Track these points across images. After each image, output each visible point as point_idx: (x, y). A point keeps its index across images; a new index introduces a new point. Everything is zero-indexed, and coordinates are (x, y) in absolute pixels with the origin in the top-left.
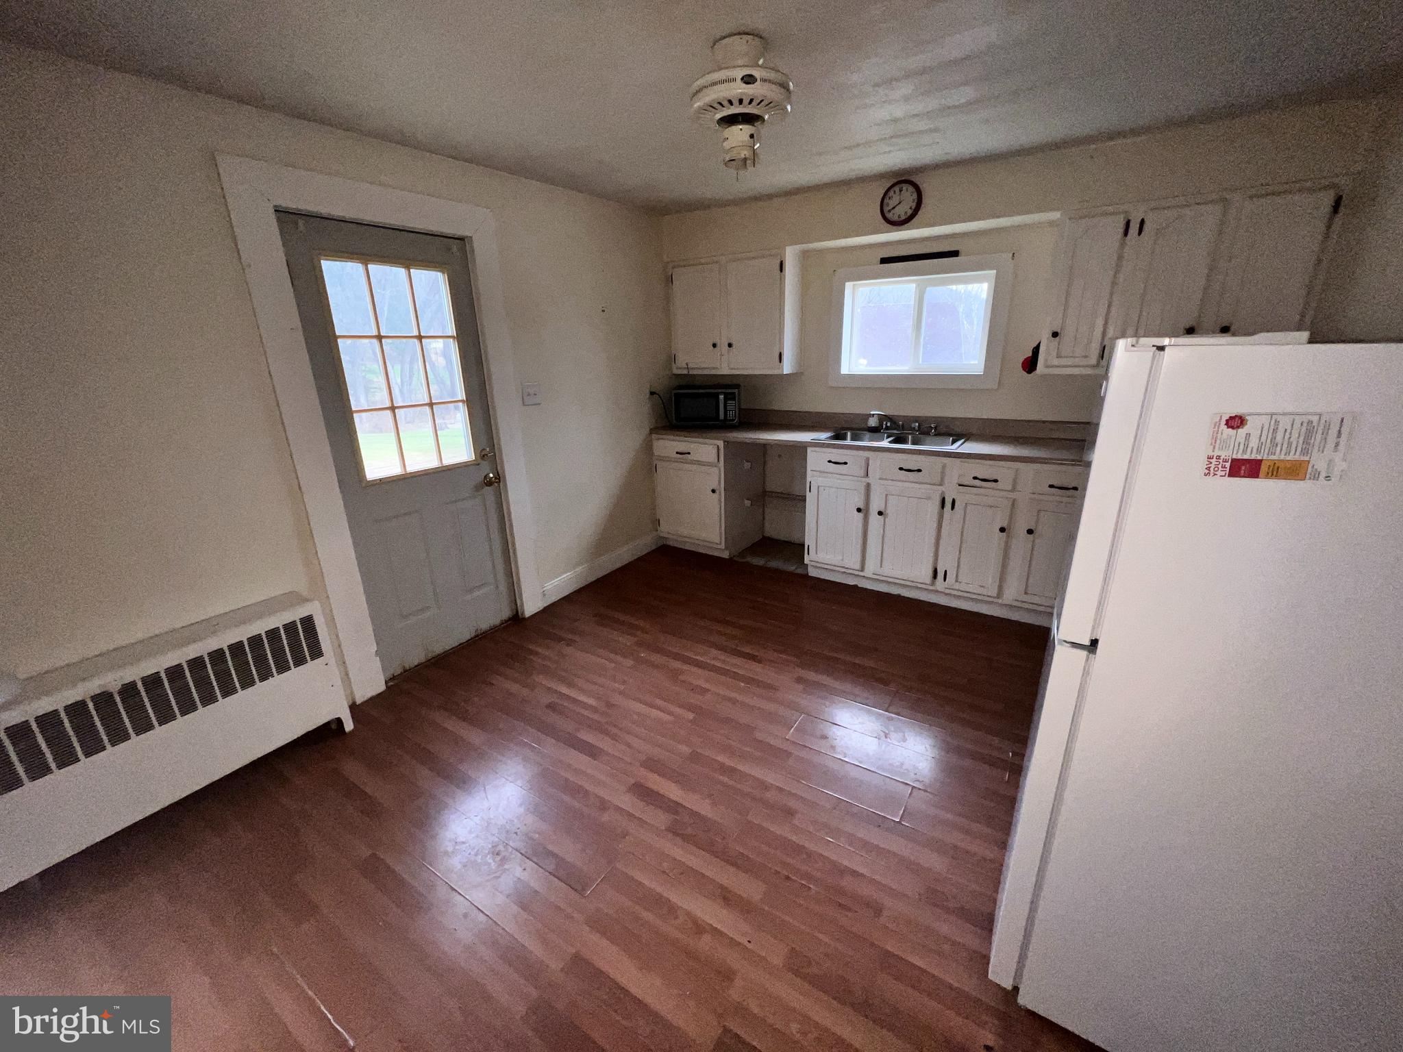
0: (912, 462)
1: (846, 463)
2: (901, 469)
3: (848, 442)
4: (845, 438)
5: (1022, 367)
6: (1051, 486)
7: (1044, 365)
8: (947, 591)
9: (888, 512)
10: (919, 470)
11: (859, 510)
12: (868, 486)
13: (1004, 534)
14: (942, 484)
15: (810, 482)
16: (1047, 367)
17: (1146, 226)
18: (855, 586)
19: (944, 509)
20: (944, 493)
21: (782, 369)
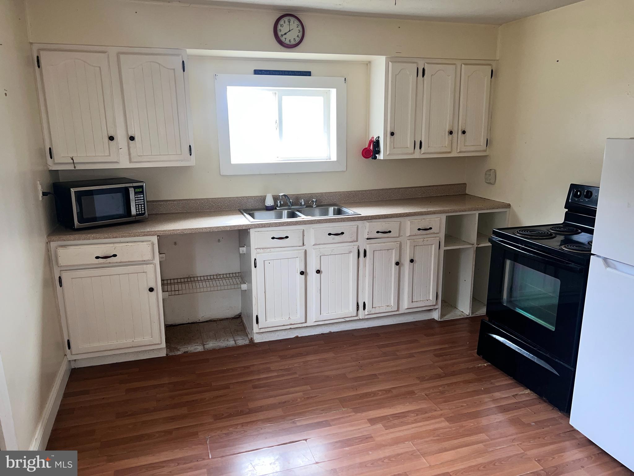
0: (338, 227)
1: (287, 237)
2: (330, 234)
3: (284, 219)
4: (281, 216)
5: (364, 157)
6: (419, 229)
7: (388, 153)
8: (366, 317)
9: (322, 269)
10: (342, 233)
11: (302, 273)
12: (306, 252)
13: (398, 266)
14: (357, 241)
15: (255, 259)
16: (389, 155)
17: (426, 72)
18: (297, 337)
19: (359, 258)
20: (358, 246)
21: (192, 161)
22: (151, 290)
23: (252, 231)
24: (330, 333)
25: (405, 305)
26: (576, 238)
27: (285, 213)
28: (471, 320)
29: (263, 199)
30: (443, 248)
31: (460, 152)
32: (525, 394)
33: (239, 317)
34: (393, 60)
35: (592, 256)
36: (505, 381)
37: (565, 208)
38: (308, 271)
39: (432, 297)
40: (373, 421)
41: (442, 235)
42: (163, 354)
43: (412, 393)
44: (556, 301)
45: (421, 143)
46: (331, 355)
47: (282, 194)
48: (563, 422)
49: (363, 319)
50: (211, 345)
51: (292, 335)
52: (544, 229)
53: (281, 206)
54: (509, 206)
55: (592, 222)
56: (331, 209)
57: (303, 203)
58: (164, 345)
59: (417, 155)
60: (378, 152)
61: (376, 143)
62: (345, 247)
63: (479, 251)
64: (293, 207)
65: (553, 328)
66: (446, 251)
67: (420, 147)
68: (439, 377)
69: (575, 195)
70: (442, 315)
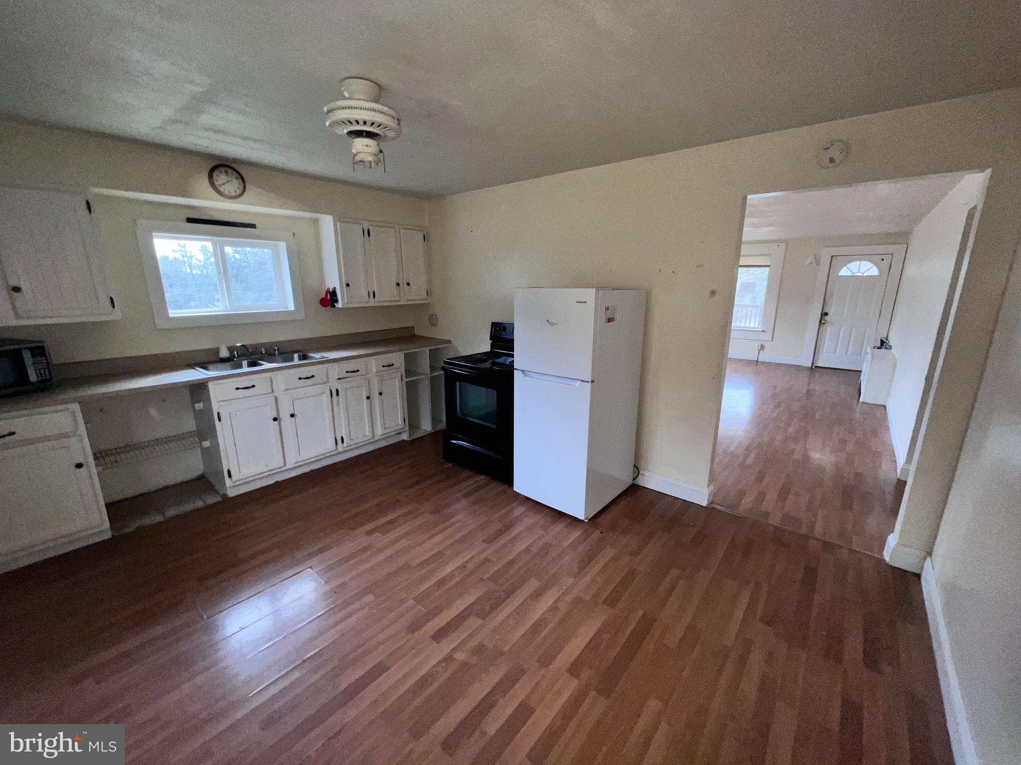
0: (307, 371)
1: (253, 386)
2: (300, 379)
3: (246, 369)
4: (240, 367)
5: (322, 306)
6: (383, 366)
7: (346, 301)
8: (345, 449)
9: (296, 413)
10: (313, 376)
11: (275, 419)
12: (276, 398)
13: (369, 400)
14: (328, 381)
15: (218, 413)
16: (347, 303)
17: (371, 232)
18: (277, 482)
19: (333, 397)
20: (330, 387)
21: (116, 315)
22: (79, 466)
23: (211, 385)
24: (312, 471)
25: (379, 431)
26: (500, 360)
27: (245, 363)
28: (433, 435)
29: (217, 351)
30: (405, 380)
31: (408, 301)
32: (482, 479)
33: (202, 478)
34: (340, 219)
35: (515, 371)
36: (466, 473)
37: (490, 340)
38: (281, 416)
39: (400, 421)
40: (369, 533)
41: (403, 370)
42: (108, 535)
43: (398, 501)
44: (495, 408)
45: (374, 293)
46: (316, 490)
47: (240, 345)
48: (509, 490)
49: (342, 452)
50: (171, 512)
51: (271, 481)
52: (480, 356)
53: (239, 356)
54: (449, 342)
55: (512, 349)
56: (296, 356)
57: (264, 352)
58: (107, 524)
59: (372, 303)
60: (337, 301)
61: (333, 293)
62: (317, 389)
63: (433, 380)
64: (252, 357)
65: (494, 426)
66: (406, 382)
67: (374, 297)
68: (418, 483)
69: (495, 330)
70: (410, 435)
